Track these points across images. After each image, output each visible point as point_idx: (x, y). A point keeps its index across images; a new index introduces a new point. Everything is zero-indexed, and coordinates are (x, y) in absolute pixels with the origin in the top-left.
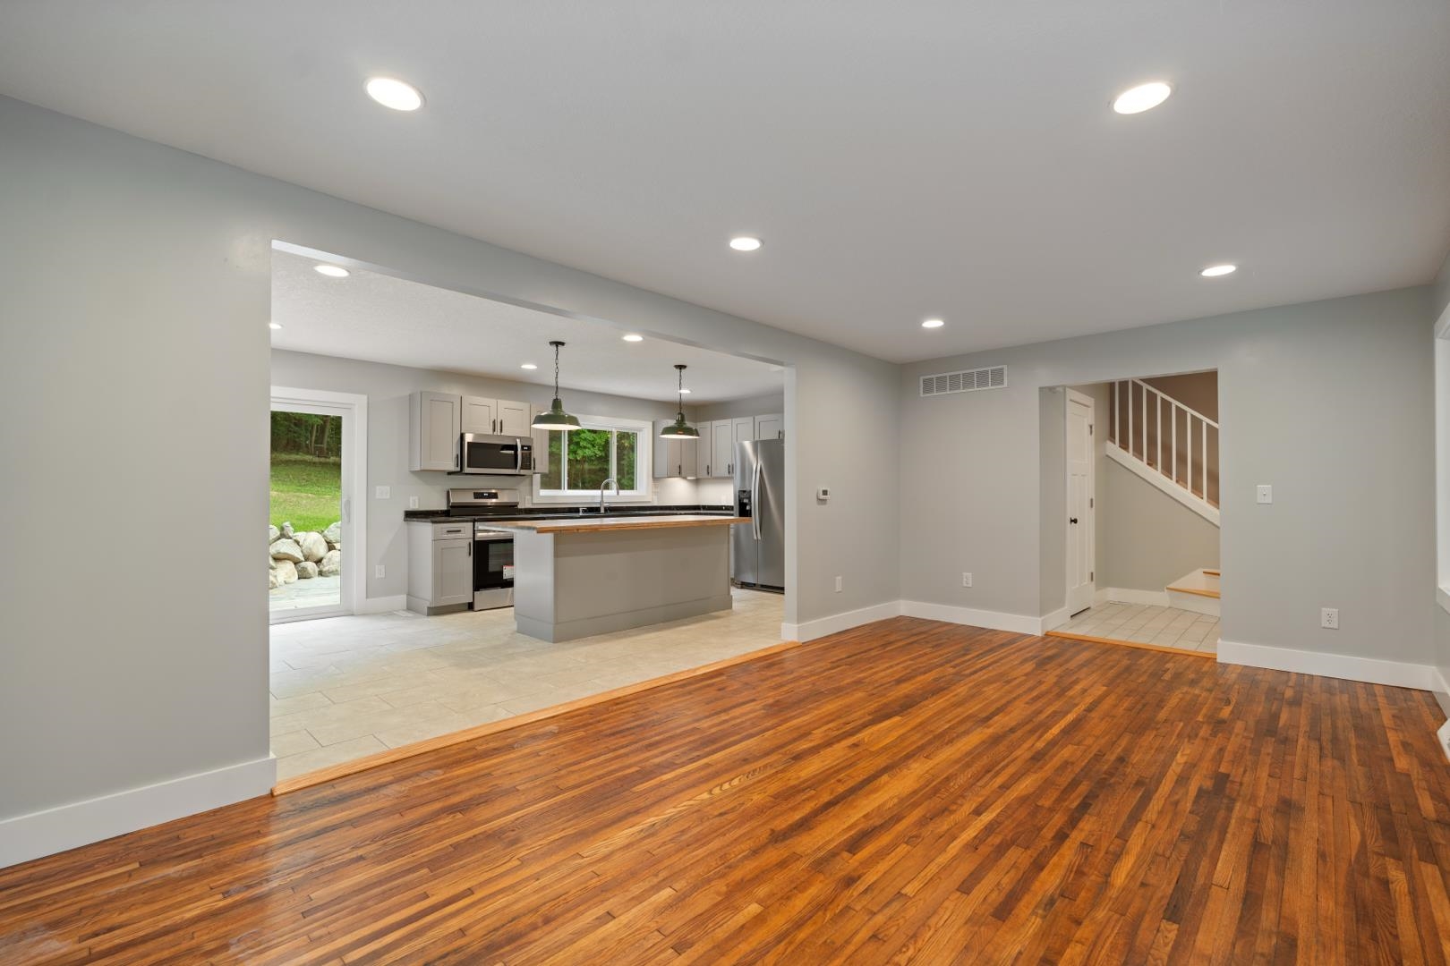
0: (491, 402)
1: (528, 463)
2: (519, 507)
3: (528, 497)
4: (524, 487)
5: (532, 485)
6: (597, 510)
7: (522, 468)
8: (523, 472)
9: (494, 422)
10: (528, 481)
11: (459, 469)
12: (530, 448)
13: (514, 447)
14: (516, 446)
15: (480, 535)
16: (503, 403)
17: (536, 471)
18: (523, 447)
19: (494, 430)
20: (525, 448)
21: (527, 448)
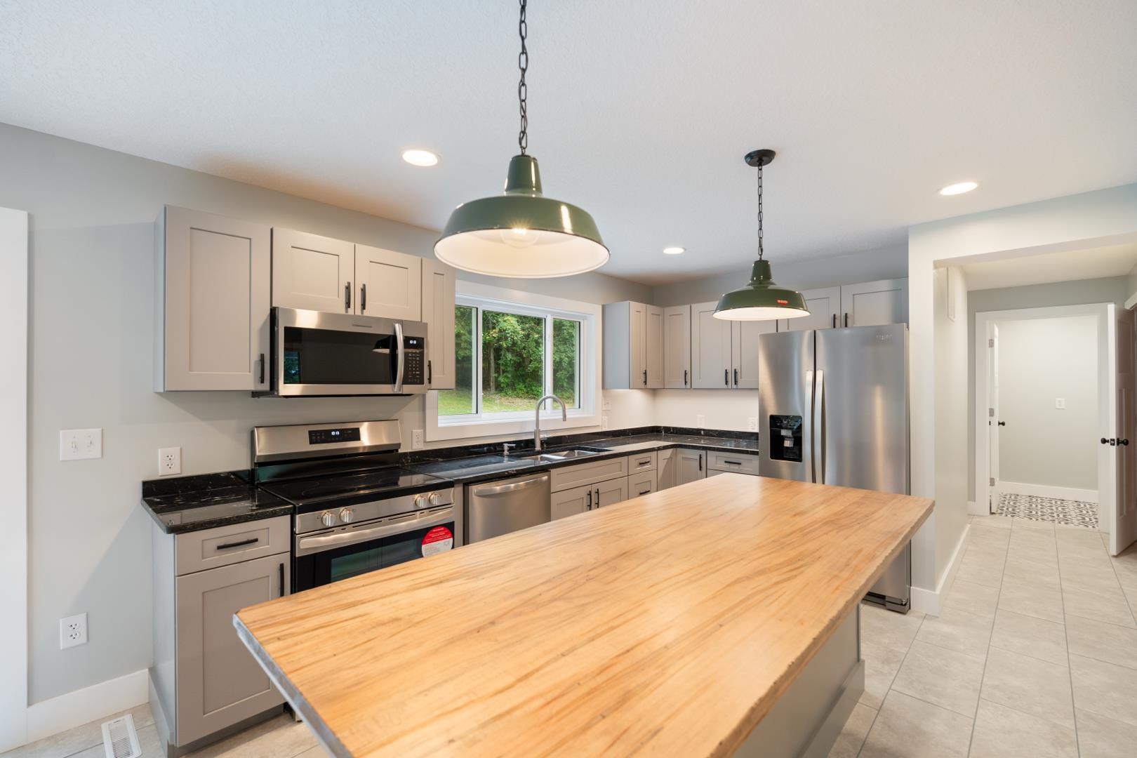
0: (342, 247)
1: (417, 373)
2: (400, 451)
3: (418, 431)
4: (409, 413)
5: (424, 409)
6: (530, 443)
7: (405, 381)
8: (407, 389)
9: (348, 288)
10: (415, 402)
11: (266, 387)
12: (420, 343)
13: (390, 341)
14: (394, 337)
15: (308, 544)
16: (367, 251)
17: (434, 385)
18: (406, 340)
19: (348, 305)
20: (411, 342)
21: (415, 342)
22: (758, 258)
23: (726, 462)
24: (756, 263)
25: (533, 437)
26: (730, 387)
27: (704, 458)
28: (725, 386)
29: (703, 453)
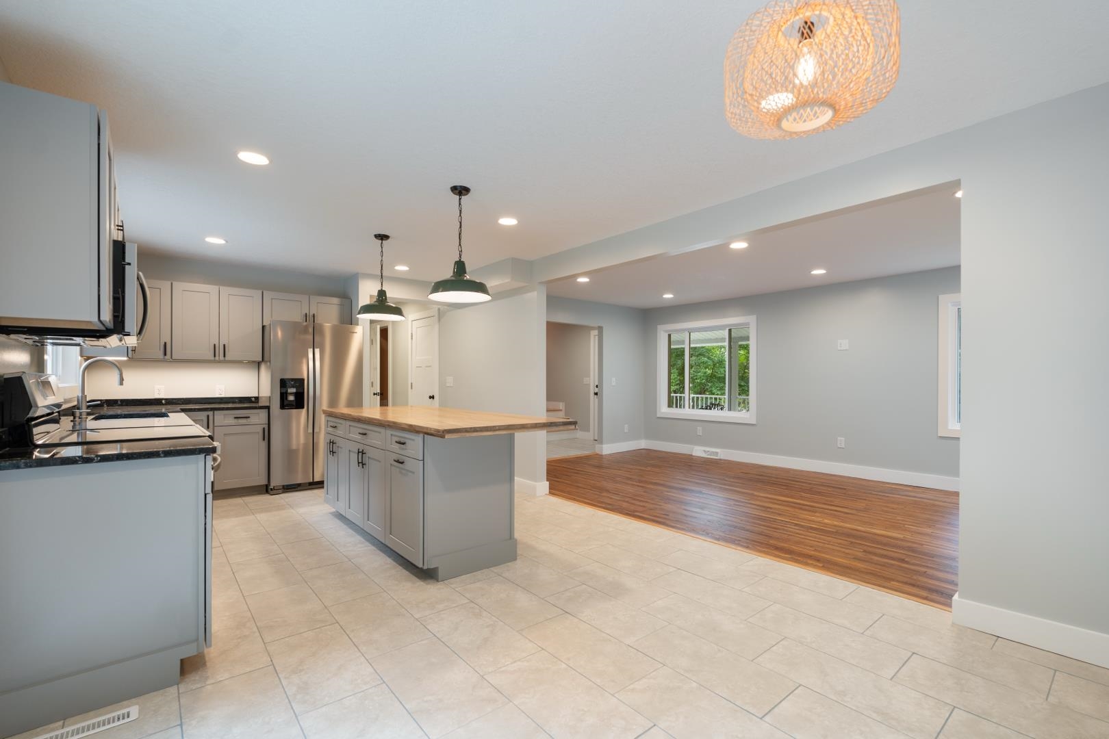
22: (380, 289)
23: (235, 418)
24: (379, 291)
26: (217, 358)
27: (211, 418)
28: (213, 358)
29: (210, 413)
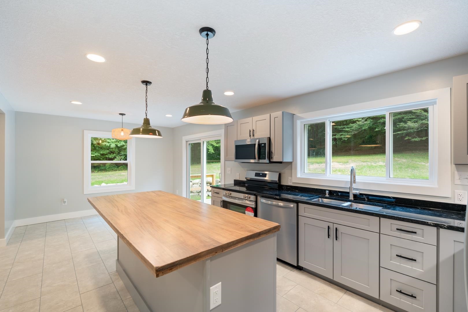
1: (264, 155)
3: (290, 178)
5: (292, 169)
7: (260, 159)
9: (250, 131)
10: (290, 166)
18: (260, 145)
19: (250, 136)
20: (262, 145)
21: (263, 145)
25: (349, 191)
